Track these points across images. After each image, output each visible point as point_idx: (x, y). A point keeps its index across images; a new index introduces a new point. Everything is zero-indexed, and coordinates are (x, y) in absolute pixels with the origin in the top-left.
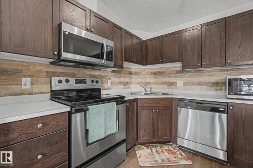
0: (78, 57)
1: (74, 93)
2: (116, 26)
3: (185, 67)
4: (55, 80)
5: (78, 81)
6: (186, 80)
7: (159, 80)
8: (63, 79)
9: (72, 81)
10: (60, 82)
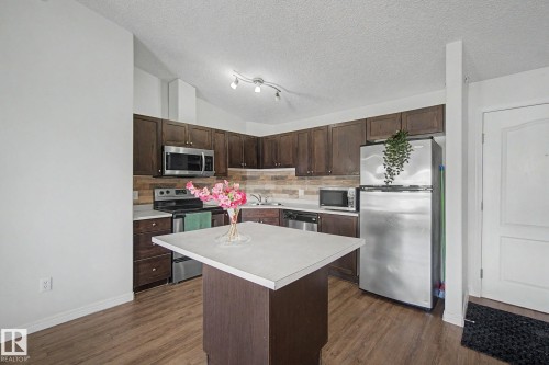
0: (177, 172)
1: (174, 204)
2: (217, 131)
3: (298, 174)
4: (157, 192)
5: (178, 192)
6: (308, 187)
7: (280, 187)
8: (164, 191)
9: (173, 191)
10: (162, 193)
